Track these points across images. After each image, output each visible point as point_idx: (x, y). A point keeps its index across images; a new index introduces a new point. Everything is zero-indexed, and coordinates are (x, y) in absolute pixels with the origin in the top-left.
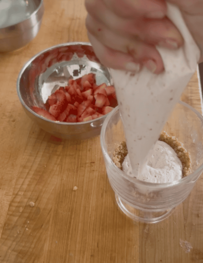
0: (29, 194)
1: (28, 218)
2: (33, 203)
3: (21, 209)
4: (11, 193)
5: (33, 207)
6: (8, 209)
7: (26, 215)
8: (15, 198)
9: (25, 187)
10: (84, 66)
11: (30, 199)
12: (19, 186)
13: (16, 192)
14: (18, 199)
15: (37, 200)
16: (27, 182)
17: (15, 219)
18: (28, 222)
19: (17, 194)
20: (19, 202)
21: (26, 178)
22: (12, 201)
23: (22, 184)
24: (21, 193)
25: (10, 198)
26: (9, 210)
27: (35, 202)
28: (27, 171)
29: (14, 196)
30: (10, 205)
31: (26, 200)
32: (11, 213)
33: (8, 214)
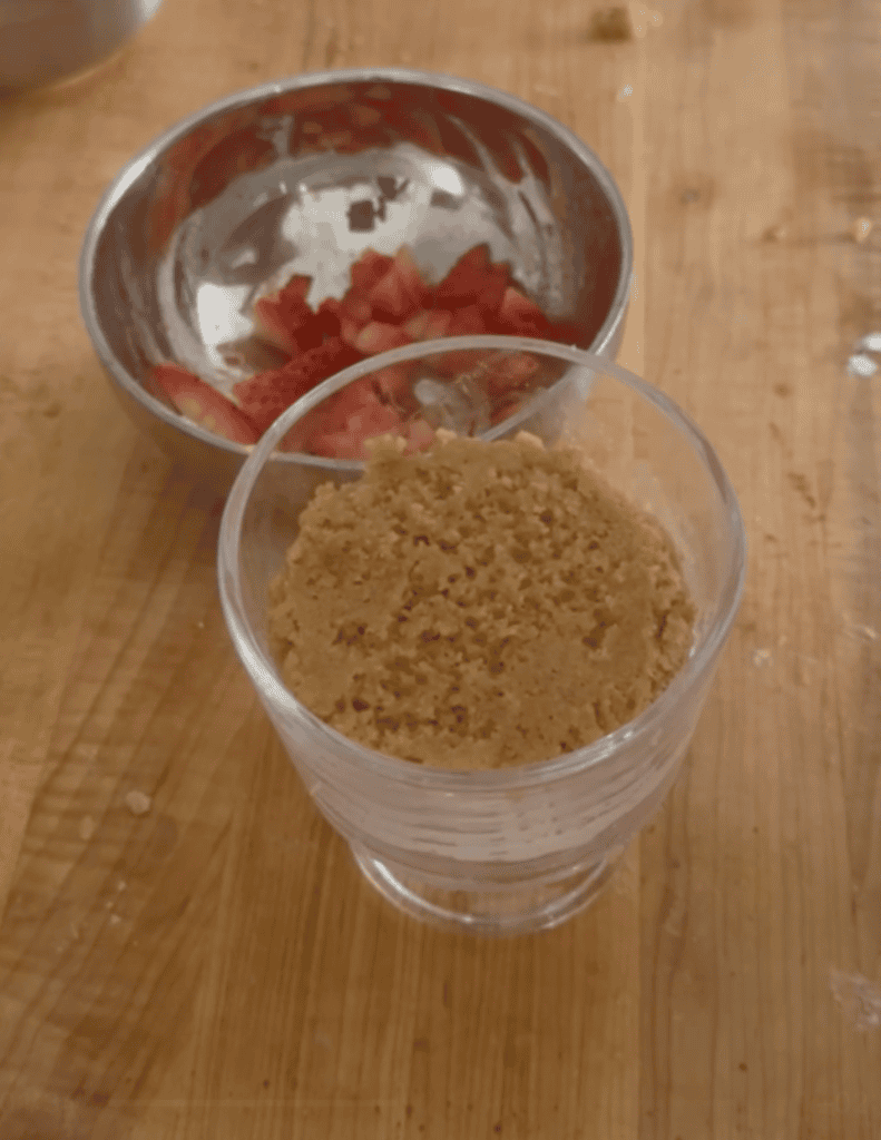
0: (124, 755)
1: (119, 866)
2: (139, 800)
3: (88, 828)
4: (39, 752)
5: (145, 815)
6: (24, 822)
7: (111, 852)
8: (57, 772)
9: (105, 720)
10: (400, 180)
11: (129, 778)
12: (78, 720)
13: (63, 747)
14: (73, 779)
15: (161, 781)
16: (114, 700)
17: (61, 871)
18: (122, 886)
19: (67, 757)
20: (78, 794)
21: (109, 680)
22: (46, 789)
23: (93, 710)
24: (88, 751)
25: (34, 774)
26: (30, 830)
27: (153, 795)
28: (114, 645)
29: (53, 765)
30: (37, 808)
31: (108, 784)
32: (38, 843)
33: (25, 850)
